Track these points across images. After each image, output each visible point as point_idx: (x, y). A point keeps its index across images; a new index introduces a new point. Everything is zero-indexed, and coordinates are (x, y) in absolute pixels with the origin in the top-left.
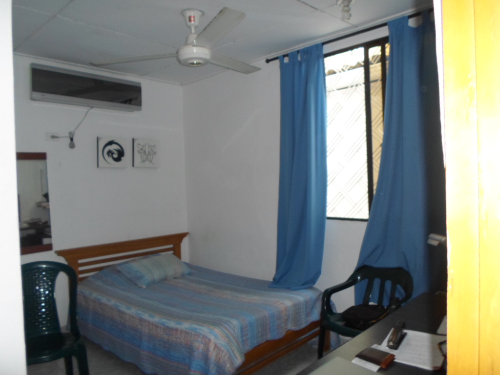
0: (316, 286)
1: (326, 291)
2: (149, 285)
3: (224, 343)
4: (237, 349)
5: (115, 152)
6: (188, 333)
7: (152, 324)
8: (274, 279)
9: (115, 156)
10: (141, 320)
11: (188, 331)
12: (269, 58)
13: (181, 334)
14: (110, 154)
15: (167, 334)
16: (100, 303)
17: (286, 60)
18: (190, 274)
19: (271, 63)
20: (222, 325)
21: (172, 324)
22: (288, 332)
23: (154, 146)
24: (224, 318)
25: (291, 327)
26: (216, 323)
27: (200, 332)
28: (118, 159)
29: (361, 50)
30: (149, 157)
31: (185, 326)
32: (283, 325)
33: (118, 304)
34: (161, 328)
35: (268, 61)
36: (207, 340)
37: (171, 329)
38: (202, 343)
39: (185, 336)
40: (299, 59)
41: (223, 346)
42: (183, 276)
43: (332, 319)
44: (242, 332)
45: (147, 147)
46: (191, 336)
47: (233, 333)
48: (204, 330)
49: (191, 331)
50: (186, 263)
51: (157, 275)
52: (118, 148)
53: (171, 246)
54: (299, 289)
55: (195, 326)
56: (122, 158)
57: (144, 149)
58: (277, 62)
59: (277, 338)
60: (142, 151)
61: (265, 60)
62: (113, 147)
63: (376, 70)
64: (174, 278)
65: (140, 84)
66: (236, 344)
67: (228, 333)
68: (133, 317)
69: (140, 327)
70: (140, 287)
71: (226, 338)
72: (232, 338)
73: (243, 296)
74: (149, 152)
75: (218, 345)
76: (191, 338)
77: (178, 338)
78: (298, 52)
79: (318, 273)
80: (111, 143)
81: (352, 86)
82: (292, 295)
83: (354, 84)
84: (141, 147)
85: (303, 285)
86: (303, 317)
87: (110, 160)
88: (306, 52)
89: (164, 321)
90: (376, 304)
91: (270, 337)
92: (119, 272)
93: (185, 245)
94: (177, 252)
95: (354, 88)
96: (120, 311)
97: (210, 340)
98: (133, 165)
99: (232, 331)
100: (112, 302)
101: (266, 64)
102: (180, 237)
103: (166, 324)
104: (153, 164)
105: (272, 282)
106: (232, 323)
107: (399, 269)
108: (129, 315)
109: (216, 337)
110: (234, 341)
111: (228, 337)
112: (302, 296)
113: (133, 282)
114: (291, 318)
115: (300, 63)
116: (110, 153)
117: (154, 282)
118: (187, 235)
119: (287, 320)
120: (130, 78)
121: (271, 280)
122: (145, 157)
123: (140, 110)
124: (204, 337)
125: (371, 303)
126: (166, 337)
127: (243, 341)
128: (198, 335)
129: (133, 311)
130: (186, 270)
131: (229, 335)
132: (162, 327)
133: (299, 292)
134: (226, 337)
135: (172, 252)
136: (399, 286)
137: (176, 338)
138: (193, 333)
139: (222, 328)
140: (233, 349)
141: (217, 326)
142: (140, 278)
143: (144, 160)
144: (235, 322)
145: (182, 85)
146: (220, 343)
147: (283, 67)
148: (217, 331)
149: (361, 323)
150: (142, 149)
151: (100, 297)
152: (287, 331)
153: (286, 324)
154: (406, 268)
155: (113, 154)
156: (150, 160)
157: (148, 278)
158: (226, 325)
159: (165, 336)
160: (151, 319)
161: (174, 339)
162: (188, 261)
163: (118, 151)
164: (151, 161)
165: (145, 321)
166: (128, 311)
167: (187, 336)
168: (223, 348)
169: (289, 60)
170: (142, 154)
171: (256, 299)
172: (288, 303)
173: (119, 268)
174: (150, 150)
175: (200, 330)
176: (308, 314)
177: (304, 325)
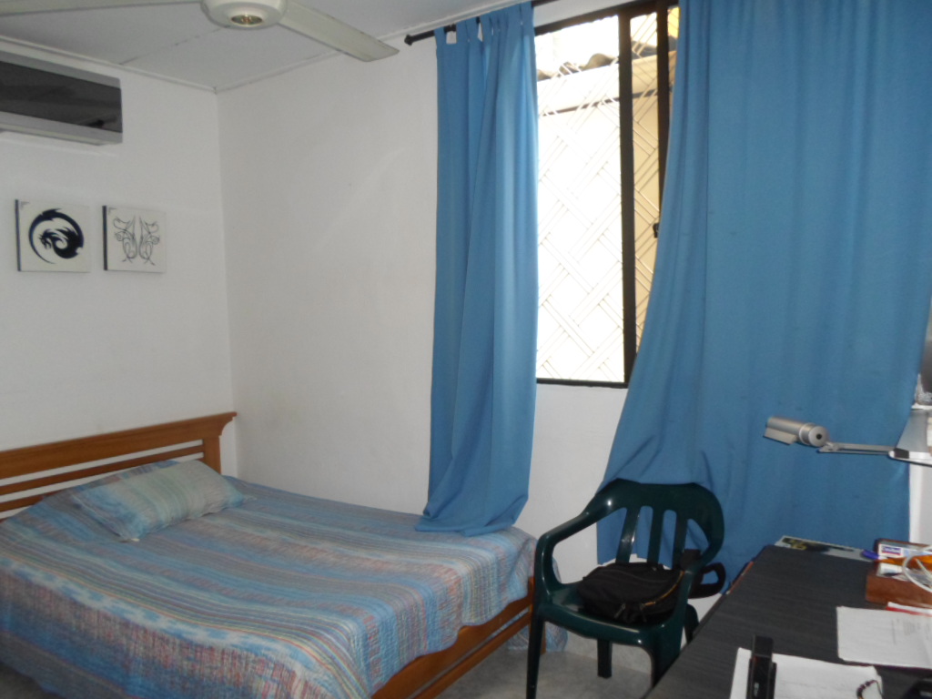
0: (518, 524)
1: (543, 538)
2: (147, 536)
3: (326, 678)
4: (357, 690)
5: (62, 236)
6: (240, 657)
7: (154, 635)
8: (426, 512)
9: (62, 245)
10: (126, 624)
11: (238, 651)
12: (412, 34)
13: (223, 659)
14: (49, 240)
15: (188, 659)
16: (29, 585)
17: (451, 38)
18: (241, 504)
19: (415, 44)
20: (320, 637)
21: (200, 634)
22: (464, 630)
23: (153, 225)
24: (325, 618)
25: (470, 619)
26: (305, 632)
27: (270, 655)
28: (68, 253)
29: (613, 21)
30: (143, 250)
31: (233, 638)
32: (454, 617)
33: (72, 586)
34: (174, 643)
35: (410, 40)
36: (285, 674)
37: (199, 648)
38: (274, 681)
39: (234, 664)
40: (480, 36)
41: (323, 685)
42: (225, 510)
43: (558, 599)
44: (366, 646)
45: (137, 225)
46: (247, 664)
47: (347, 654)
48: (278, 648)
49: (245, 652)
50: (230, 479)
51: (165, 511)
52: (70, 227)
53: (198, 443)
54: (481, 534)
55: (254, 640)
56: (79, 250)
57: (130, 230)
58: (432, 41)
59: (441, 648)
60: (127, 235)
61: (404, 37)
62: (55, 225)
63: (645, 72)
64: (205, 515)
65: (117, 81)
66: (353, 678)
67: (335, 655)
68: (107, 618)
69: (124, 641)
70: (124, 542)
71: (330, 667)
72: (344, 666)
73: (362, 553)
74: (142, 238)
75: (312, 683)
76: (246, 669)
77: (216, 668)
78: (478, 20)
79: (521, 498)
80: (49, 215)
81: (585, 107)
82: (468, 549)
83: (591, 101)
84: (123, 226)
85: (490, 523)
86: (493, 594)
87: (49, 253)
88: (496, 20)
89: (181, 627)
90: (644, 560)
91: (427, 646)
92: (78, 507)
93: (229, 439)
94: (211, 458)
95: (590, 108)
96: (75, 604)
97: (292, 674)
98: (106, 268)
99: (344, 650)
100: (58, 583)
101: (406, 45)
102: (219, 422)
103: (184, 635)
104: (153, 264)
105: (421, 518)
106: (342, 630)
107: (693, 486)
108: (98, 612)
109: (307, 666)
110: (349, 673)
111: (337, 665)
112: (489, 550)
113: (109, 528)
114: (469, 601)
115: (482, 46)
116: (48, 237)
117: (159, 528)
118: (234, 418)
119: (460, 606)
120: (95, 67)
121: (420, 512)
122: (133, 249)
123: (119, 141)
124: (279, 666)
125: (634, 559)
126: (186, 665)
127: (368, 666)
128: (264, 662)
129: (106, 603)
130: (232, 495)
131: (338, 659)
132: (178, 641)
133: (482, 540)
134: (330, 664)
135: (200, 455)
136: (692, 524)
137: (211, 668)
138: (252, 657)
139: (321, 642)
140: (348, 691)
141: (309, 640)
142: (126, 519)
143: (131, 255)
144: (350, 626)
145: (215, 91)
146: (315, 679)
147: (443, 52)
148: (308, 650)
149: (623, 607)
150: (125, 231)
151: (27, 570)
152: (461, 629)
153: (459, 615)
154: (706, 485)
155: (55, 239)
156: (145, 256)
157: (144, 519)
158: (329, 636)
159: (185, 663)
160: (149, 624)
161: (207, 671)
162: (235, 474)
163: (68, 234)
164: (148, 259)
165: (137, 627)
166: (95, 605)
167: (237, 664)
168: (323, 690)
169: (458, 37)
170: (126, 240)
171: (391, 560)
172: (462, 569)
173: (76, 499)
174: (145, 232)
175: (269, 649)
176: (502, 588)
177: (495, 612)
